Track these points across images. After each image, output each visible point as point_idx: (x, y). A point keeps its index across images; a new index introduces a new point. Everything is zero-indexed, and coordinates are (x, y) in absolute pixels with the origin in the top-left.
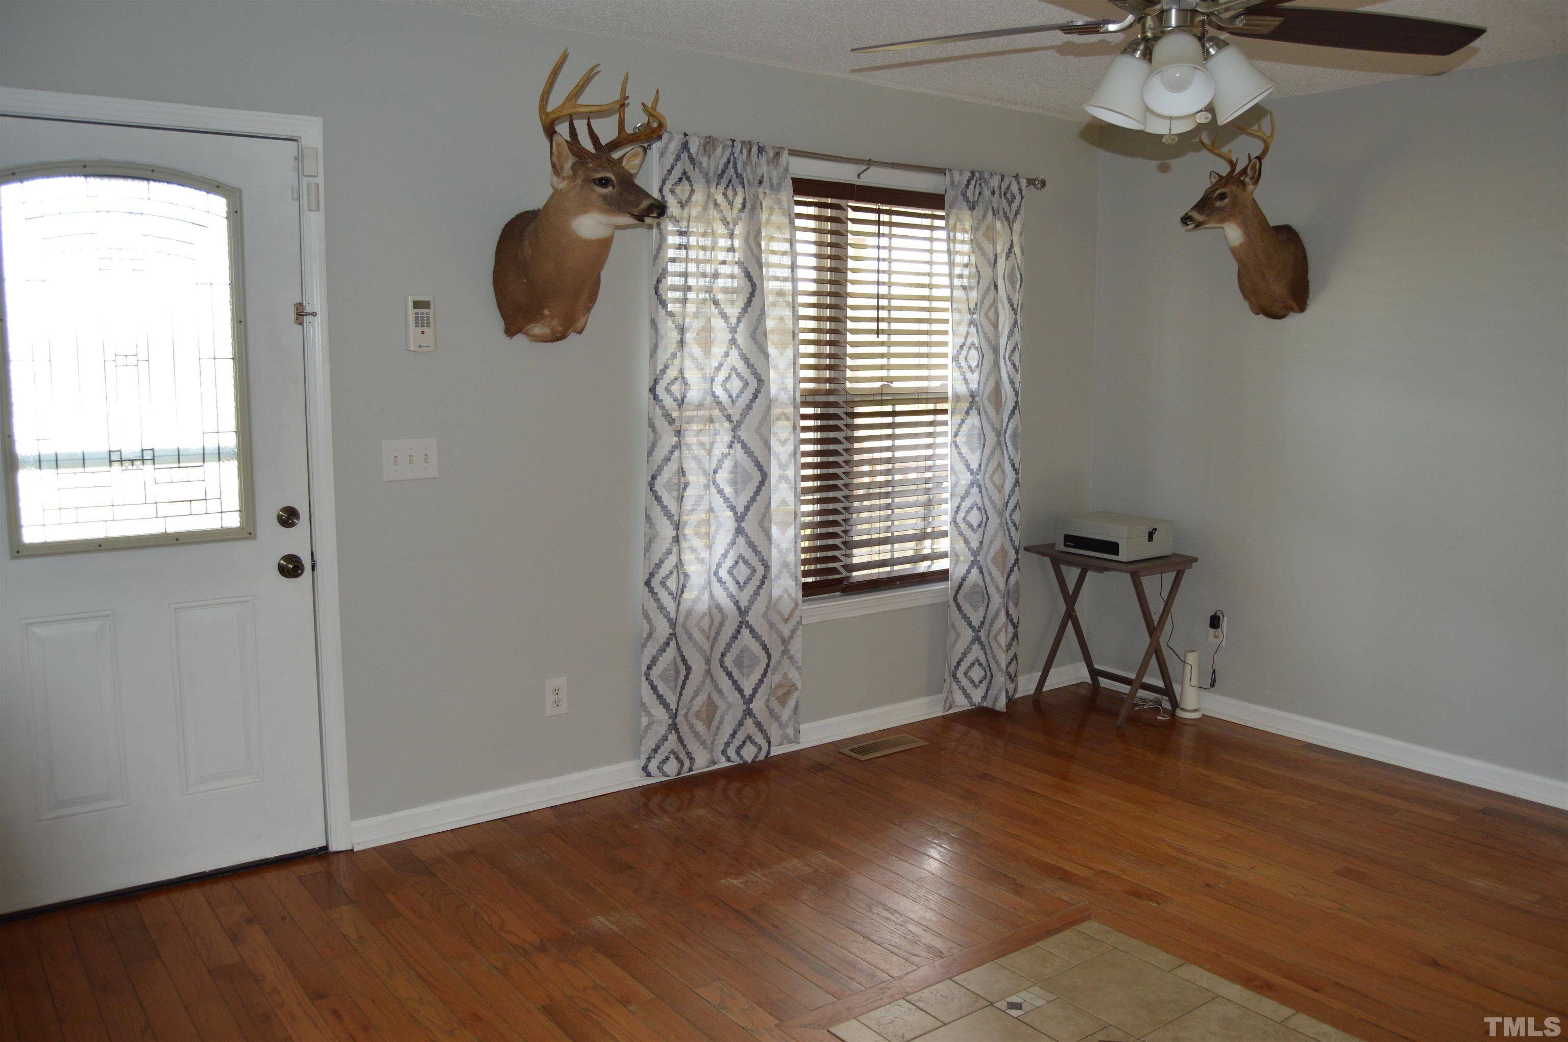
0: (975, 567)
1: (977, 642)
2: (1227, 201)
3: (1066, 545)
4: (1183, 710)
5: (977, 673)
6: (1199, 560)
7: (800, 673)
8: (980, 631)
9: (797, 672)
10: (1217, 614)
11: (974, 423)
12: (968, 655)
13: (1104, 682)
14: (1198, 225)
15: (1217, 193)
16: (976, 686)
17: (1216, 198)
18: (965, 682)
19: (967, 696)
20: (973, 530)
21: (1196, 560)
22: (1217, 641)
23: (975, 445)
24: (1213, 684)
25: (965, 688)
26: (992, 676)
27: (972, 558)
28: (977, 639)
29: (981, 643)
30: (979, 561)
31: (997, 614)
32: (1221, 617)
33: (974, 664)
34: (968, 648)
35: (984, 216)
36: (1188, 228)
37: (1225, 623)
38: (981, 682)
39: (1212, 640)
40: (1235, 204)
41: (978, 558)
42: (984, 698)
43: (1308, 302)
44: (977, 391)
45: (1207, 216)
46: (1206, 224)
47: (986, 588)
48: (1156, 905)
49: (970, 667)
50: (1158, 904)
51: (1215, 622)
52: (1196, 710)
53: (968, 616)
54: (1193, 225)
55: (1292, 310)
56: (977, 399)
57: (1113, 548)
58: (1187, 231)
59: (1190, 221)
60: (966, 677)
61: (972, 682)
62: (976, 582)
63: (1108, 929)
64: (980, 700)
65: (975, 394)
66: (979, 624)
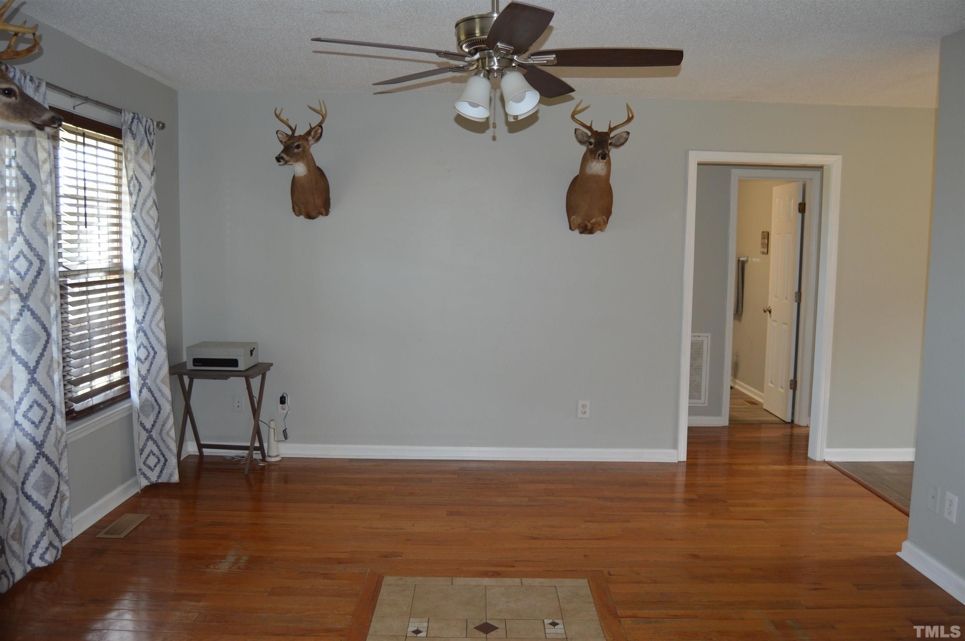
0: (145, 387)
1: (150, 440)
2: (301, 149)
3: (194, 365)
4: (270, 456)
5: (152, 461)
6: (274, 364)
7: (68, 485)
8: (152, 432)
9: (66, 485)
10: (284, 396)
11: (137, 288)
12: (145, 450)
13: (206, 451)
14: (286, 162)
15: (296, 144)
16: (152, 470)
17: (295, 147)
18: (145, 469)
19: (147, 478)
20: (142, 362)
21: (271, 365)
22: (285, 412)
23: (139, 303)
24: (286, 437)
25: (145, 473)
26: (166, 460)
27: (142, 382)
28: (150, 438)
29: (153, 439)
30: (147, 383)
31: (167, 418)
32: (286, 397)
33: (149, 455)
34: (144, 444)
35: (141, 145)
36: (280, 163)
37: (288, 400)
38: (155, 466)
39: (281, 411)
40: (304, 151)
41: (147, 381)
42: (159, 477)
43: (330, 210)
44: (138, 265)
45: (291, 157)
46: (289, 162)
47: (156, 401)
48: (400, 558)
49: (147, 458)
50: (401, 557)
51: (283, 400)
52: (277, 456)
53: (143, 423)
54: (283, 162)
55: (322, 214)
56: (138, 271)
57: (234, 363)
58: (280, 165)
59: (282, 160)
60: (145, 465)
61: (150, 467)
62: (146, 398)
63: (399, 577)
64: (156, 479)
65: (137, 267)
66: (151, 427)
